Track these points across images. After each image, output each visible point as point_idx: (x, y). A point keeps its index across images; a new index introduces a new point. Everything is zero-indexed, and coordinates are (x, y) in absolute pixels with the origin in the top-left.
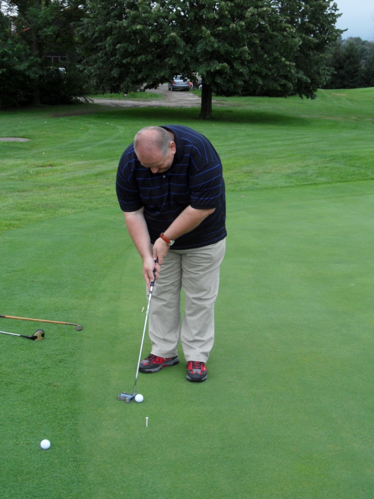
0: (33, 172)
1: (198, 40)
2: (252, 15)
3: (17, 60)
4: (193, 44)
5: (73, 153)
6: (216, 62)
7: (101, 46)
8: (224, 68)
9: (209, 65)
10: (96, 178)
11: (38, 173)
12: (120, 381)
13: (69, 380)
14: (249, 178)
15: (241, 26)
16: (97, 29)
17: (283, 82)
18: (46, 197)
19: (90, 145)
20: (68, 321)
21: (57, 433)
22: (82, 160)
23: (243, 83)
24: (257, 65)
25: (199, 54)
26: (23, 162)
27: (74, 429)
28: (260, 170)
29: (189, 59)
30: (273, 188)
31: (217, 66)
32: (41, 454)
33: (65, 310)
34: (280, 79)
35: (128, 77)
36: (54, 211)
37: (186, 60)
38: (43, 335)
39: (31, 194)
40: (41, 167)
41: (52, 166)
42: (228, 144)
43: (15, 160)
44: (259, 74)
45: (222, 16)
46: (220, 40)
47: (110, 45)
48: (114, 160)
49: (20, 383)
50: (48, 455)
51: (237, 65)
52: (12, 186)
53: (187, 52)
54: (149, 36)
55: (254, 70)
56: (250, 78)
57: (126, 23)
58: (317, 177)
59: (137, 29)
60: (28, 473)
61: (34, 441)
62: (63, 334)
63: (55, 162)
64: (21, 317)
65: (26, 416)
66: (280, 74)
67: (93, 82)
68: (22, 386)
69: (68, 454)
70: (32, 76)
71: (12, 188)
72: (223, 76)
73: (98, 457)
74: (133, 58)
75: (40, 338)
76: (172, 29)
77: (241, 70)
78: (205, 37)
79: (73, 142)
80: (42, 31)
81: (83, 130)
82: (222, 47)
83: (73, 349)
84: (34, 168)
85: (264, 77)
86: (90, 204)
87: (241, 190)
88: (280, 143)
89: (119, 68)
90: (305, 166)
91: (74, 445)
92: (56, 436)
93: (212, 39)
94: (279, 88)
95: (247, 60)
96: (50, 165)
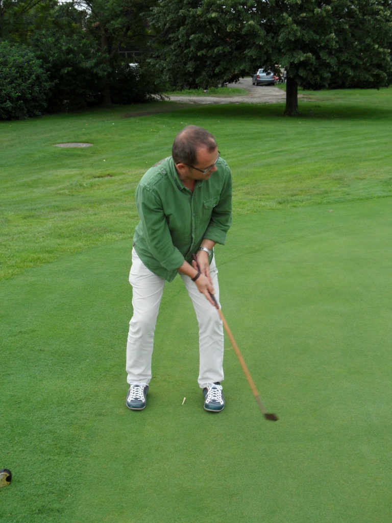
0: (86, 184)
1: (280, 29)
3: (83, 57)
4: (275, 33)
5: (137, 160)
6: (301, 52)
7: (173, 37)
8: (308, 60)
9: (293, 56)
11: (92, 186)
14: (339, 186)
15: (327, 11)
16: (168, 19)
17: (376, 71)
19: (158, 149)
23: (329, 75)
24: (346, 54)
25: (281, 44)
26: (78, 172)
28: (352, 176)
29: (270, 50)
30: (367, 199)
31: (301, 57)
34: (373, 69)
35: (204, 70)
36: (97, 237)
37: (267, 51)
39: (78, 213)
40: (99, 177)
41: (111, 176)
42: (315, 144)
43: (70, 170)
44: (349, 64)
45: (306, 1)
46: (304, 27)
47: (183, 36)
51: (324, 55)
52: (58, 204)
53: (268, 42)
54: (226, 25)
55: (344, 60)
56: (338, 68)
57: (200, 11)
59: (212, 18)
63: (115, 171)
66: (373, 63)
67: (166, 77)
71: (57, 207)
72: (308, 68)
74: (209, 50)
76: (252, 17)
77: (328, 61)
78: (287, 25)
79: (140, 145)
80: (109, 24)
81: (153, 132)
82: (307, 35)
83: (66, 484)
84: (90, 179)
85: (355, 67)
87: (329, 203)
88: (374, 141)
89: (195, 61)
93: (295, 26)
94: (372, 79)
95: (335, 50)
96: (109, 175)
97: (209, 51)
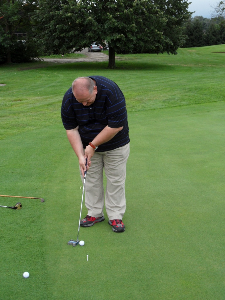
0: (9, 104)
1: (105, 21)
2: (137, 5)
4: (102, 24)
5: (33, 92)
6: (117, 34)
7: (47, 26)
8: (122, 37)
9: (114, 36)
10: (48, 107)
11: (12, 105)
12: (69, 233)
13: (38, 234)
14: (140, 103)
15: (131, 12)
16: (44, 16)
17: (157, 44)
18: (18, 120)
19: (43, 87)
20: (35, 197)
21: (33, 268)
22: (39, 96)
23: (133, 46)
24: (141, 35)
25: (106, 30)
26: (2, 99)
27: (43, 264)
28: (147, 99)
29: (100, 33)
30: (155, 109)
31: (118, 36)
32: (24, 281)
33: (33, 190)
34: (155, 43)
35: (64, 45)
36: (23, 128)
38: (21, 206)
39: (9, 118)
40: (14, 101)
41: (20, 101)
42: (126, 83)
44: (143, 40)
45: (119, 6)
46: (118, 20)
47: (52, 26)
48: (58, 95)
49: (8, 236)
50: (28, 281)
51: (129, 35)
53: (99, 29)
54: (76, 20)
55: (139, 38)
56: (137, 42)
57: (61, 12)
58: (181, 102)
59: (68, 16)
60: (16, 294)
61: (19, 273)
62: (33, 204)
63: (22, 98)
64: (6, 195)
65: (13, 258)
66: (155, 40)
67: (43, 48)
68: (10, 238)
69: (40, 280)
70: (6, 46)
72: (121, 42)
73: (59, 281)
75: (19, 208)
76: (90, 15)
77: (131, 38)
78: (110, 19)
79: (32, 85)
80: (11, 19)
81: (38, 78)
82: (120, 24)
83: (40, 214)
84: (9, 102)
85: (146, 42)
86: (45, 123)
87: (136, 111)
88: (157, 81)
89: (59, 39)
90: (174, 95)
91: (44, 275)
92: (32, 270)
93: (114, 20)
94: (155, 48)
95: (135, 32)
96: (19, 100)
97: (67, 34)
